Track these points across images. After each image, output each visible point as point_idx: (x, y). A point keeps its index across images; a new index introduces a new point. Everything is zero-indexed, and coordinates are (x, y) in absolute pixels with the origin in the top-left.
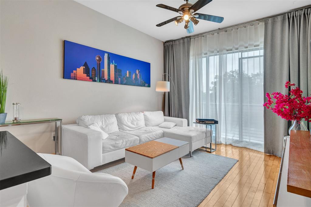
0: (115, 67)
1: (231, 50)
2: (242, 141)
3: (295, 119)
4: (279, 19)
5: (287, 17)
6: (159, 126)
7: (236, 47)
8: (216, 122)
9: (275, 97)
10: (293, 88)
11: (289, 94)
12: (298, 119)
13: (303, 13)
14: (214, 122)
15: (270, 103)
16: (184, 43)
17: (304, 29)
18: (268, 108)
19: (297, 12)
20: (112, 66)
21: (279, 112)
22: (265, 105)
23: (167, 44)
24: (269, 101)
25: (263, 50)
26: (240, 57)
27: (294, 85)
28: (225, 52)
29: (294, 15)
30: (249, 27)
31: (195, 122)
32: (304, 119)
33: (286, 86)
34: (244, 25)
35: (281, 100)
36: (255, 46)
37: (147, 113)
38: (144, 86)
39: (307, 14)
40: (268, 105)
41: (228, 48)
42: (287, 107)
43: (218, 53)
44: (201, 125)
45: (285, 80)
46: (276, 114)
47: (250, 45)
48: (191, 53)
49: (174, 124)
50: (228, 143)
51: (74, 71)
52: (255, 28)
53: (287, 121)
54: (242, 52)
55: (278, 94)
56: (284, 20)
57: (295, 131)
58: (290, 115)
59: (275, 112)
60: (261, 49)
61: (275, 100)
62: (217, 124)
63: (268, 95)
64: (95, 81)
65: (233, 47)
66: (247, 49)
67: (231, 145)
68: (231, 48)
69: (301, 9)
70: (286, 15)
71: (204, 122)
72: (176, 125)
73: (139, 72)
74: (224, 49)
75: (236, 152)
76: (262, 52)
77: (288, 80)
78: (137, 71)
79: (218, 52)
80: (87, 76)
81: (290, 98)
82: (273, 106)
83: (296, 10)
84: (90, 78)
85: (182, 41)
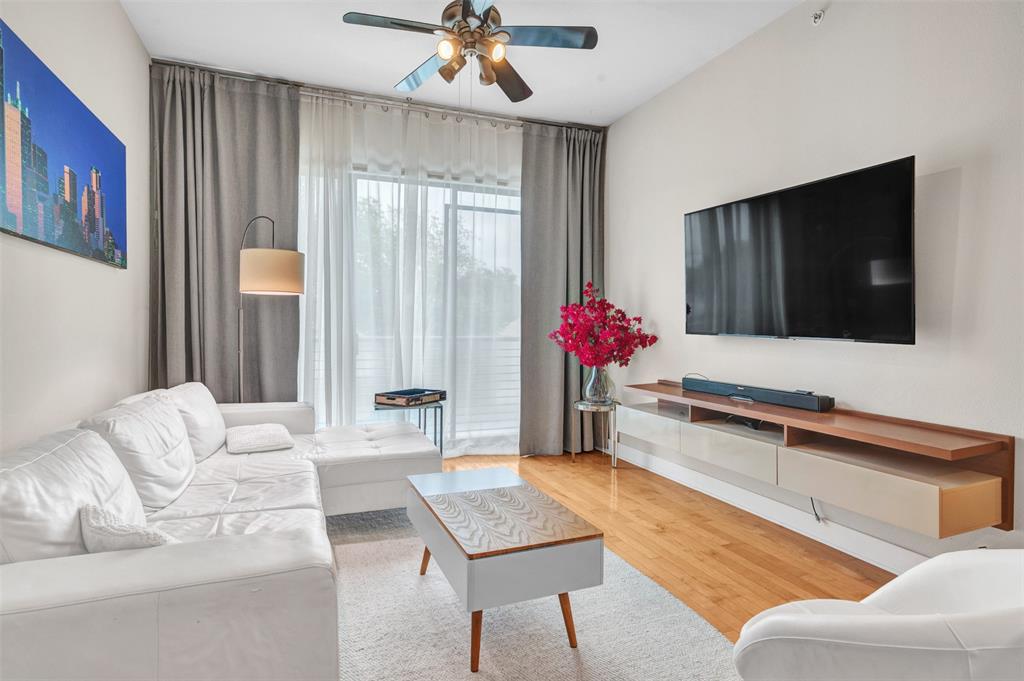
1: (441, 177)
4: (551, 133)
5: (564, 135)
7: (455, 171)
16: (271, 100)
19: (580, 133)
25: (519, 198)
26: (448, 201)
28: (421, 176)
30: (485, 126)
36: (499, 183)
38: (113, 261)
41: (432, 169)
43: (403, 177)
47: (490, 177)
52: (498, 135)
56: (558, 138)
60: (513, 194)
65: (449, 171)
66: (479, 183)
68: (439, 170)
70: (565, 130)
71: (418, 399)
73: (99, 180)
74: (423, 168)
76: (516, 203)
78: (94, 177)
79: (403, 173)
83: (580, 127)
85: (262, 90)
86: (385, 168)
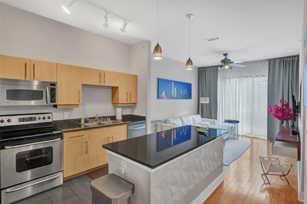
0: (177, 89)
1: (247, 77)
2: (253, 134)
3: (285, 120)
4: (278, 61)
5: (282, 60)
6: (201, 124)
7: (250, 75)
8: (238, 122)
9: (274, 108)
10: (285, 103)
11: (283, 106)
12: (287, 120)
13: (292, 59)
14: (236, 122)
15: (271, 111)
16: (213, 70)
17: (292, 68)
18: (270, 114)
19: (288, 59)
20: (175, 89)
21: (276, 116)
22: (268, 112)
23: (201, 69)
24: (271, 110)
26: (252, 81)
27: (285, 101)
28: (242, 77)
29: (287, 60)
30: (258, 63)
31: (224, 121)
32: (290, 120)
33: (281, 102)
34: (256, 62)
35: (277, 110)
36: (262, 76)
37: (193, 116)
38: (189, 99)
39: (294, 60)
40: (270, 112)
41: (244, 75)
42: (281, 114)
44: (229, 123)
45: (280, 98)
46: (275, 118)
47: (259, 75)
48: (219, 77)
49: (210, 123)
50: (243, 135)
51: (162, 94)
52: (262, 65)
53: (281, 121)
54: (254, 78)
55: (276, 106)
56: (280, 62)
57: (285, 127)
58: (282, 118)
59: (274, 116)
60: (266, 77)
61: (274, 110)
62: (238, 123)
63: (270, 107)
64: (169, 99)
67: (245, 136)
68: (247, 75)
69: (291, 57)
70: (282, 59)
72: (210, 124)
73: (187, 90)
75: (249, 140)
77: (282, 99)
78: (186, 90)
79: (238, 77)
80: (166, 96)
81: (283, 108)
82: (273, 113)
83: (288, 57)
84: (167, 97)
85: (212, 69)
86: (234, 77)
